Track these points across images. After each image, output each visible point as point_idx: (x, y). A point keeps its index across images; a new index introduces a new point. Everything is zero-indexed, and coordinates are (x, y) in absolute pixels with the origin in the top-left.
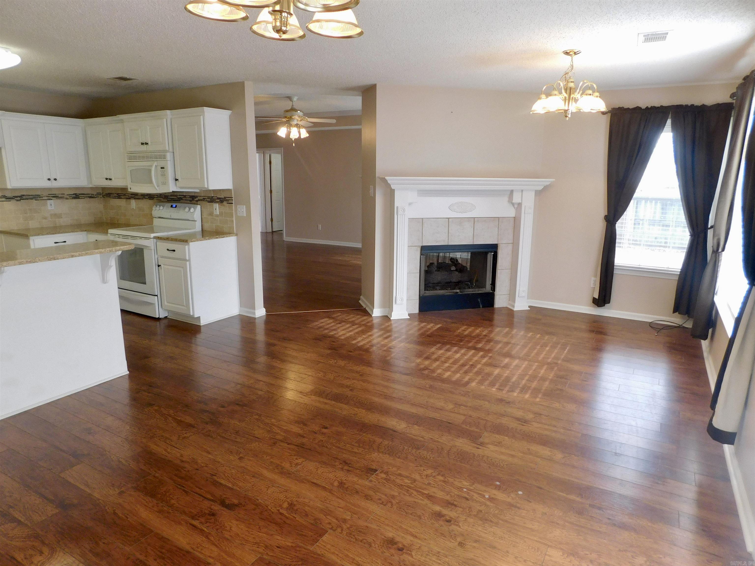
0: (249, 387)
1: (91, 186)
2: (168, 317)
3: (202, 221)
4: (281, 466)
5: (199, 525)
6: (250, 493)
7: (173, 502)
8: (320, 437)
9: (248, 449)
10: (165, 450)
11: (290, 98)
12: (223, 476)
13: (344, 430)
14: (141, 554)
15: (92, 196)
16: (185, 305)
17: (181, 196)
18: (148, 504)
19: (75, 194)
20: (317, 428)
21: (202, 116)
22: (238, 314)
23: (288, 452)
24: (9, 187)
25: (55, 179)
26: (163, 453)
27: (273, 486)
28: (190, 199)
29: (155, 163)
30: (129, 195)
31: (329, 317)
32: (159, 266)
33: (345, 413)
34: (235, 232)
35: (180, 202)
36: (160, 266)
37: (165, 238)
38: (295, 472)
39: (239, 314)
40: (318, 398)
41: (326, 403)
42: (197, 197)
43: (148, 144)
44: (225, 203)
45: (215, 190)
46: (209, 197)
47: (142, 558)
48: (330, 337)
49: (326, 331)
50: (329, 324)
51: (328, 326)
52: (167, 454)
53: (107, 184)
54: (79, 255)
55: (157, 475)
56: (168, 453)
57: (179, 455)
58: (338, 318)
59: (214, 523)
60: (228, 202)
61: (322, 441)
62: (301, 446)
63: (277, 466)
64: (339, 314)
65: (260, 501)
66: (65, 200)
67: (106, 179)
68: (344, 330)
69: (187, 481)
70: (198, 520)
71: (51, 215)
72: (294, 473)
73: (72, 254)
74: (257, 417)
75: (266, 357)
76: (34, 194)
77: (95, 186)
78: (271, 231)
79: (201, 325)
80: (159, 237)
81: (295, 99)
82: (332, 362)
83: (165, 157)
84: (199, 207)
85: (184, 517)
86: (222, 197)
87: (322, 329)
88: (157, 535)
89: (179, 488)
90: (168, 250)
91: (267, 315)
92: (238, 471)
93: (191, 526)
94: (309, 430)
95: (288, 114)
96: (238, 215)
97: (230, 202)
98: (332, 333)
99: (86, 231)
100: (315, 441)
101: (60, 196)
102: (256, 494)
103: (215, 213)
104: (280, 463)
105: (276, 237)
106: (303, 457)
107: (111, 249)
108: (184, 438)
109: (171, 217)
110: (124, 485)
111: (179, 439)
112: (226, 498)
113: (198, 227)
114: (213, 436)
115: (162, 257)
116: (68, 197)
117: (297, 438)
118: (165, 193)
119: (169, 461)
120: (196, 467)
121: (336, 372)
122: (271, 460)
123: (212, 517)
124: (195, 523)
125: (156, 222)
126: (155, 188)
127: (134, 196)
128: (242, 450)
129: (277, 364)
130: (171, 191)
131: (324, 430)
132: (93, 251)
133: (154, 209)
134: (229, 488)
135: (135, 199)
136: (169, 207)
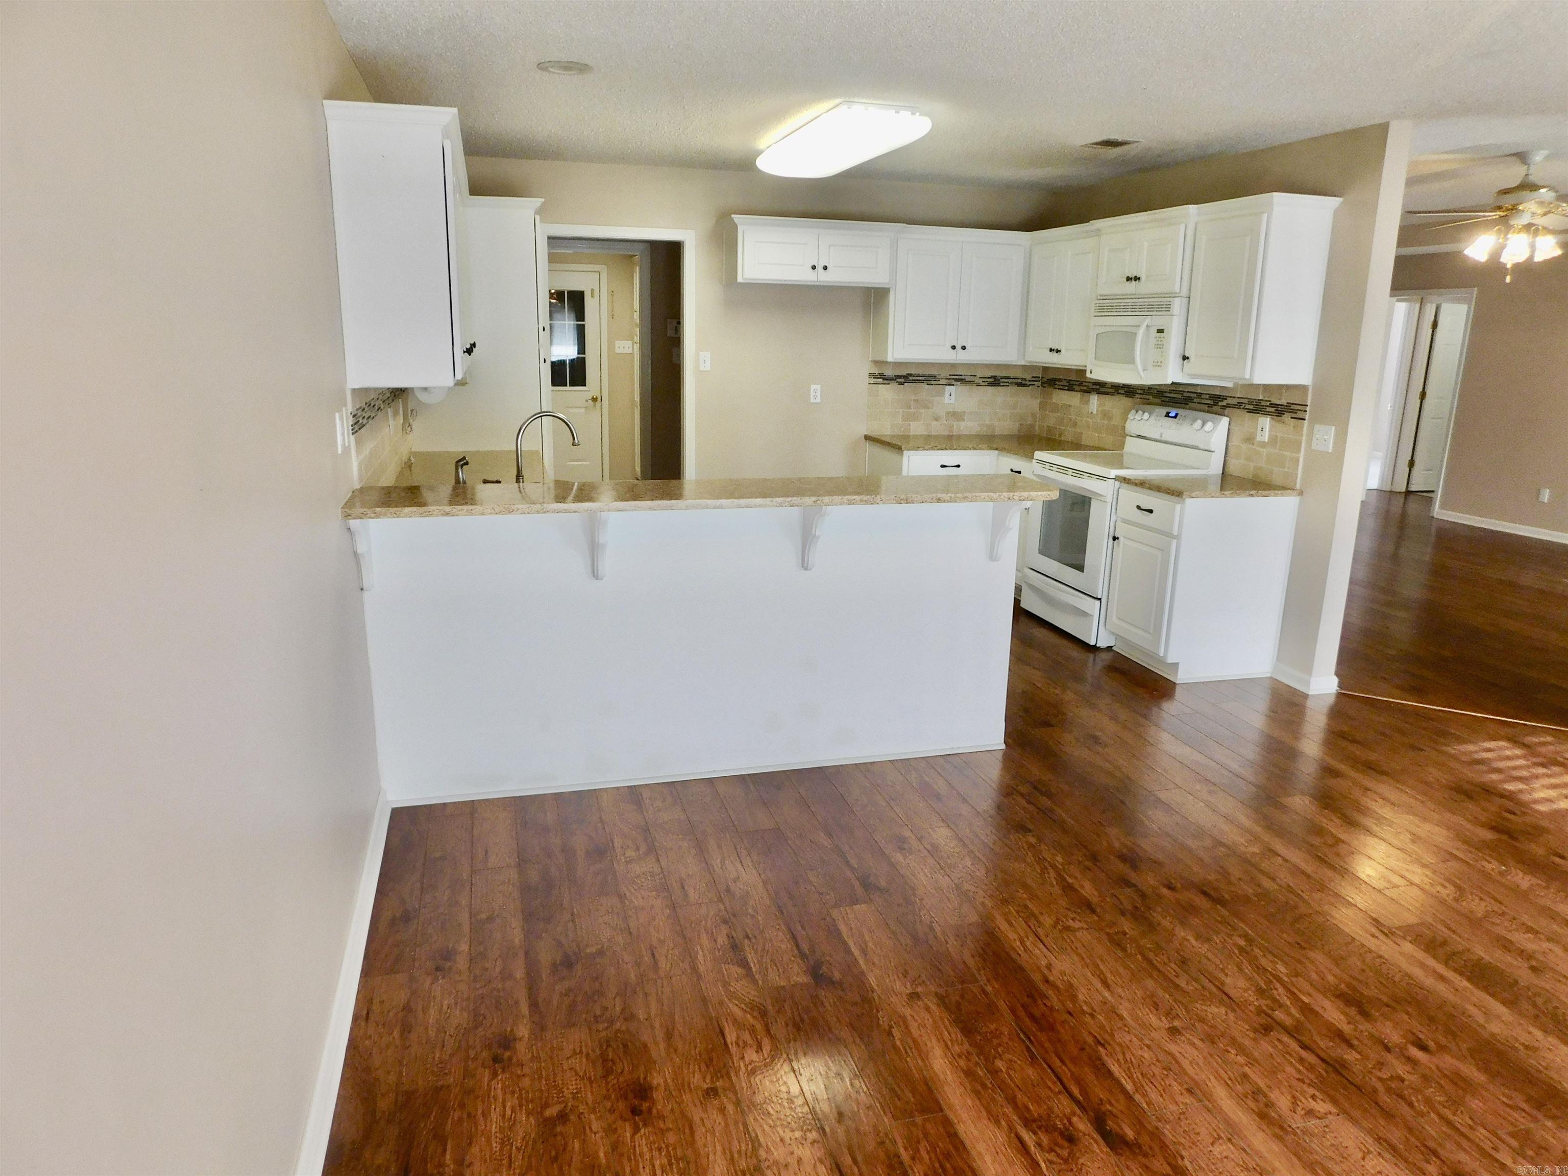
0: (1246, 861)
1: (1023, 363)
2: (1113, 648)
3: (1226, 453)
4: (1266, 1096)
5: (1032, 1148)
6: (1167, 1129)
7: (999, 1064)
8: (1401, 1069)
9: (1197, 1015)
10: (1022, 942)
11: (1522, 157)
12: (1121, 1057)
13: (1480, 1077)
14: (906, 1149)
15: (1023, 382)
16: (1151, 631)
17: (1192, 395)
18: (952, 1044)
19: (994, 377)
20: (1395, 1037)
21: (1265, 215)
22: (1269, 675)
23: (1296, 1068)
24: (890, 359)
25: (964, 348)
26: (1015, 946)
27: (1229, 1140)
28: (1209, 402)
29: (1148, 320)
30: (1090, 384)
31: (1515, 741)
32: (1115, 538)
33: (1494, 1028)
34: (1298, 486)
35: (1188, 406)
36: (1118, 538)
37: (1137, 482)
38: (1298, 1131)
39: (1271, 678)
40: (1421, 955)
41: (1442, 978)
42: (1225, 398)
43: (1139, 279)
44: (1287, 417)
45: (1268, 385)
46: (1251, 401)
47: (905, 1156)
48: (1502, 796)
49: (1495, 777)
50: (1508, 758)
51: (1501, 765)
52: (1021, 950)
53: (1050, 361)
54: (951, 500)
55: (989, 989)
56: (1026, 949)
57: (1044, 963)
58: (1543, 750)
59: (1066, 1161)
60: (1294, 415)
61: (1403, 1080)
62: (1337, 1067)
63: (1257, 1093)
64: (1549, 739)
65: (1186, 1162)
66: (974, 387)
67: (1051, 350)
68: (1554, 787)
69: (1041, 1030)
70: (1035, 1133)
71: (948, 413)
72: (1295, 1134)
73: (939, 495)
74: (1242, 943)
75: (1307, 800)
76: (927, 372)
77: (1030, 362)
78: (1404, 490)
79: (1177, 682)
80: (1125, 479)
81: (1538, 157)
82: (1492, 866)
83: (1168, 308)
84: (1225, 421)
85: (1009, 1110)
86: (1283, 402)
87: (1485, 768)
88: (947, 1123)
89: (1021, 1039)
90: (1139, 507)
91: (1340, 695)
92: (1158, 1060)
93: (1016, 1141)
94: (1369, 1033)
95: (1507, 202)
96: (1313, 447)
97: (1300, 415)
98: (1511, 787)
99: (996, 449)
100: (1380, 1070)
101: (968, 379)
102: (1183, 1141)
103: (1259, 438)
104: (1265, 1089)
105: (1413, 506)
106: (1335, 1102)
107: (1012, 494)
108: (1068, 928)
109: (1161, 436)
110: (924, 982)
111: (1055, 927)
112: (1111, 1112)
113: (1215, 466)
114: (1128, 949)
115: (1125, 521)
116: (980, 381)
117: (1332, 1039)
118: (1159, 385)
119: (1022, 969)
120: (1070, 1005)
121: (1496, 900)
122: (1247, 1068)
123: (1066, 1144)
124: (1027, 1137)
125: (1131, 445)
126: (1139, 374)
127: (1098, 387)
128: (1181, 1012)
129: (1333, 825)
130: (1169, 382)
131: (1414, 1052)
132: (978, 494)
133: (1130, 416)
134: (1123, 1090)
135: (1099, 393)
136: (1161, 416)
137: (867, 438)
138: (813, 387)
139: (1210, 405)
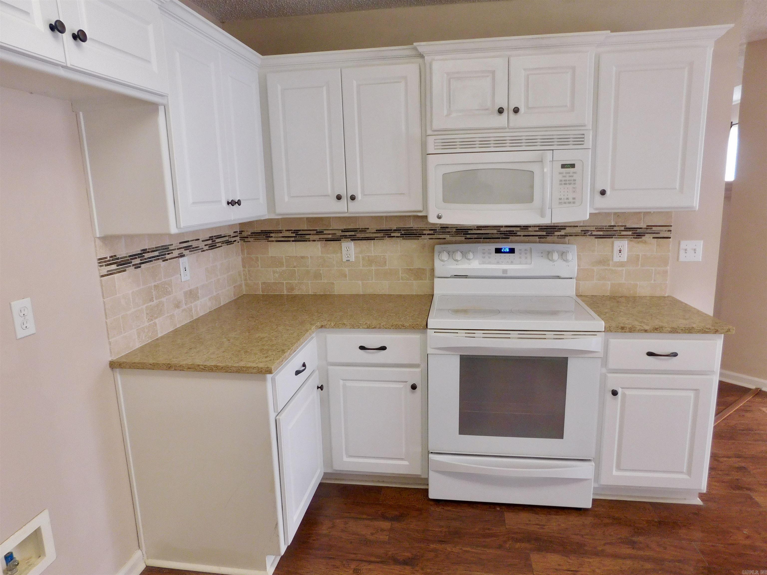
1: (270, 217)
3: (579, 278)
25: (239, 203)
30: (337, 231)
35: (509, 240)
36: (615, 391)
42: (563, 228)
43: (516, 111)
44: (648, 238)
46: (600, 228)
60: (657, 236)
71: (186, 294)
86: (643, 225)
96: (680, 260)
97: (662, 235)
103: (615, 259)
115: (626, 371)
126: (542, 213)
127: (353, 233)
135: (354, 239)
136: (490, 253)
137: (113, 365)
138: (17, 305)
139: (540, 237)
